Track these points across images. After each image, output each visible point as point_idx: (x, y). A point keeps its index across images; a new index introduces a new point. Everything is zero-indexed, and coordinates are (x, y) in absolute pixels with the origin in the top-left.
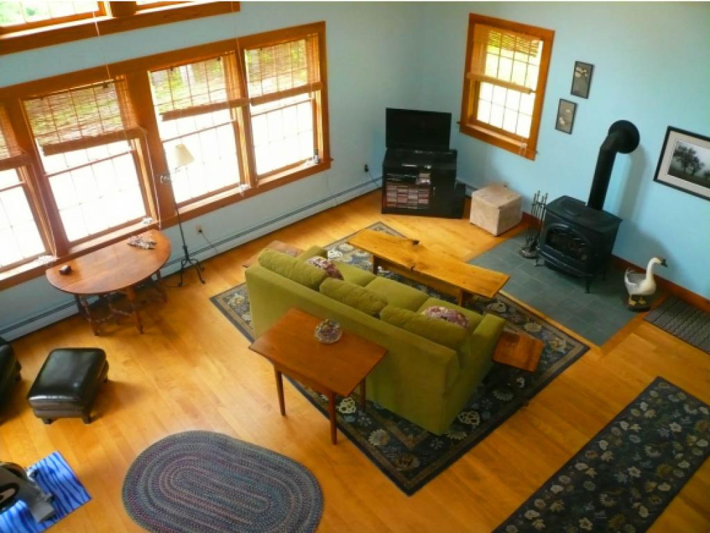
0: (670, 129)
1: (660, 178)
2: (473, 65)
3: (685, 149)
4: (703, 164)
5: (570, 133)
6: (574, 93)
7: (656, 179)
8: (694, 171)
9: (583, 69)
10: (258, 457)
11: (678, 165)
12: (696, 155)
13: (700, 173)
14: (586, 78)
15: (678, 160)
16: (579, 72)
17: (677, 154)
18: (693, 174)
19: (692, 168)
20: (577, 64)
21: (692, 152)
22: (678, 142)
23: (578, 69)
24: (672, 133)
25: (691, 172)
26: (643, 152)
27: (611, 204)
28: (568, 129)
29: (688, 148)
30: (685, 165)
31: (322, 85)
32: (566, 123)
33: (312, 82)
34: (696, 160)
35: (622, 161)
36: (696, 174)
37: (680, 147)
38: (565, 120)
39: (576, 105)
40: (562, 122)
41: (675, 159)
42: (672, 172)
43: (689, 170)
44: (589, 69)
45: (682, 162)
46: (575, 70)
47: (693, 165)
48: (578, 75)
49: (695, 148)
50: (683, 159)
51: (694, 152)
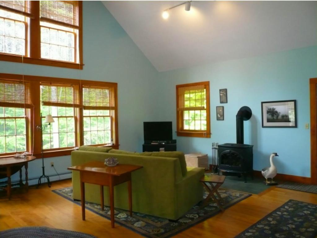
0: (262, 103)
1: (264, 125)
2: (179, 105)
3: (270, 109)
4: (280, 113)
5: (223, 120)
6: (221, 102)
7: (263, 126)
8: (277, 117)
9: (223, 92)
10: (65, 233)
11: (270, 117)
12: (275, 110)
13: (280, 117)
14: (225, 95)
15: (269, 115)
16: (222, 93)
17: (268, 112)
18: (277, 119)
19: (276, 116)
20: (220, 90)
21: (274, 109)
22: (267, 107)
23: (221, 92)
24: (264, 104)
25: (276, 118)
26: (254, 117)
27: (247, 141)
28: (222, 118)
29: (272, 108)
30: (273, 116)
31: (115, 108)
32: (221, 117)
33: (111, 106)
34: (276, 112)
35: (247, 124)
36: (278, 118)
37: (268, 109)
38: (220, 115)
39: (223, 107)
40: (219, 116)
41: (268, 115)
42: (269, 121)
43: (275, 118)
44: (225, 91)
45: (271, 115)
46: (220, 93)
47: (276, 115)
48: (221, 95)
49: (274, 107)
50: (271, 113)
51: (275, 109)
